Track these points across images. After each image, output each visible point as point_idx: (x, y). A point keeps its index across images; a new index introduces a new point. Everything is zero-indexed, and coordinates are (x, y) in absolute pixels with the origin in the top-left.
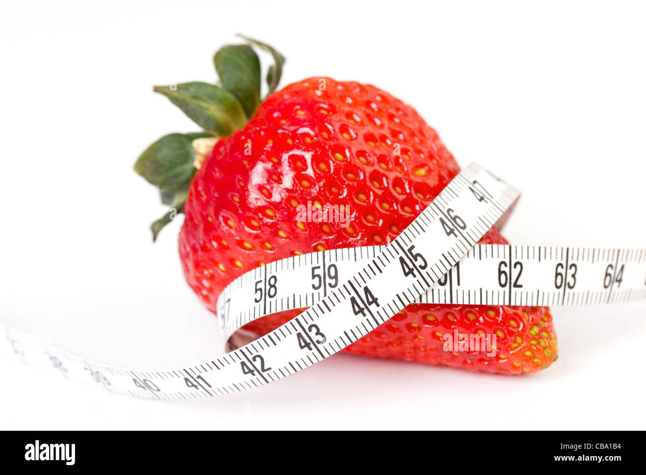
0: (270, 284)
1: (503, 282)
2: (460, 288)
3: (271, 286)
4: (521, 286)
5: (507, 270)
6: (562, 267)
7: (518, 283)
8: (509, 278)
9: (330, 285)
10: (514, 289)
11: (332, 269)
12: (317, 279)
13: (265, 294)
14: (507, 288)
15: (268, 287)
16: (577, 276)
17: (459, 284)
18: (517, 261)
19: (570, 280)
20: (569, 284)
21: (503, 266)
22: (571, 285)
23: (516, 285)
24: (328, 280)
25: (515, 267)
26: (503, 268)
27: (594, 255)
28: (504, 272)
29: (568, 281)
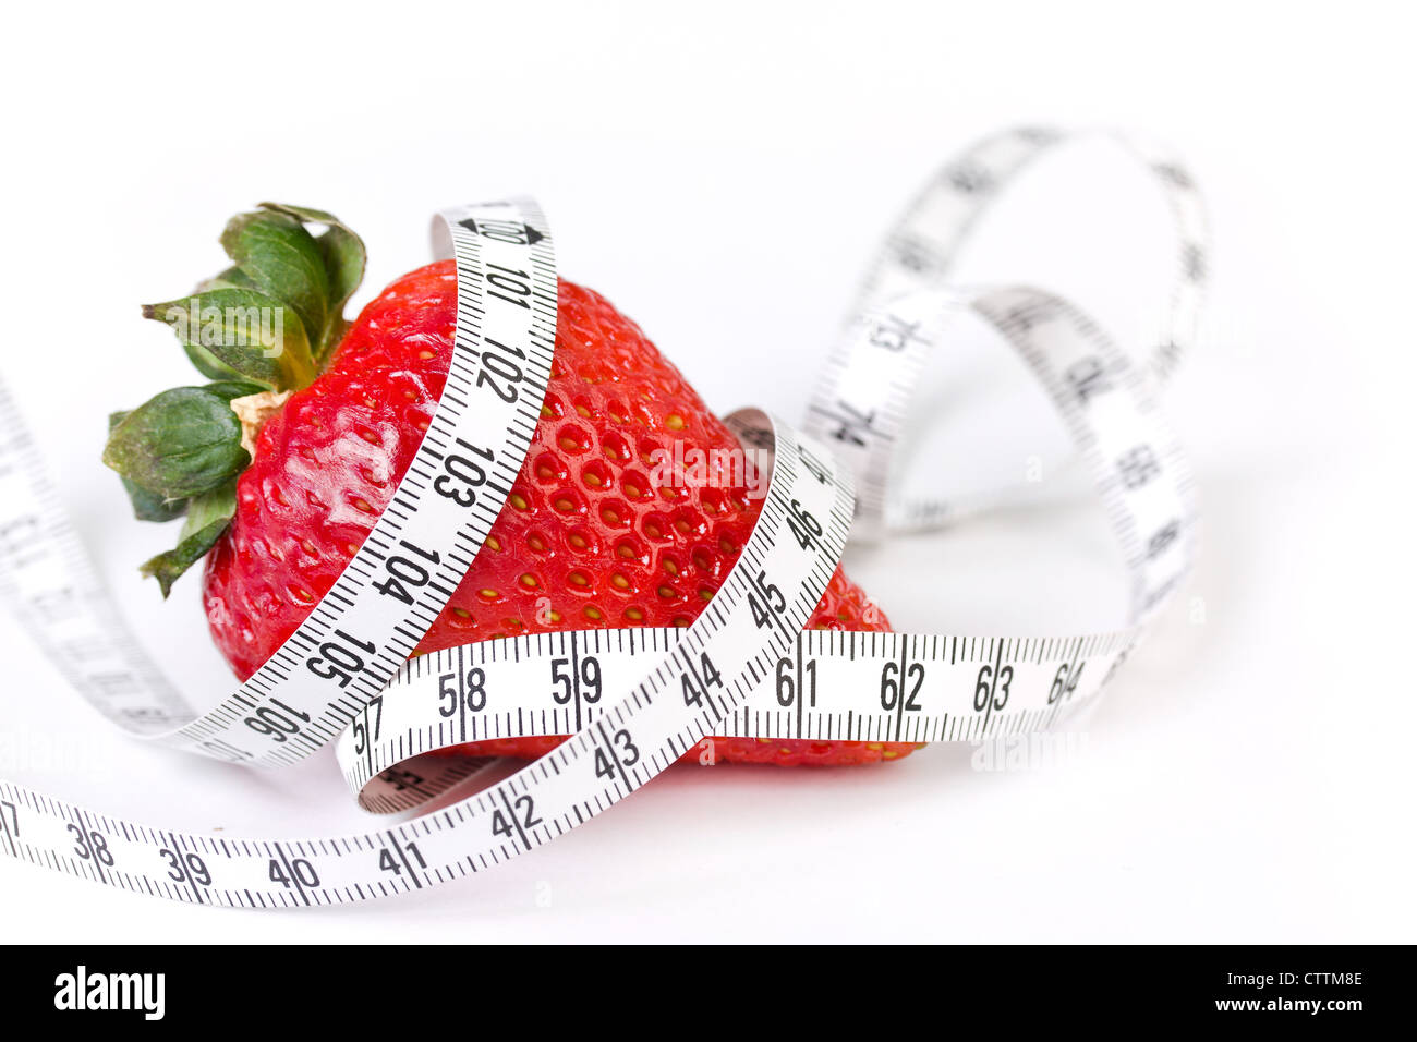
0: (470, 684)
1: (889, 700)
2: (815, 712)
3: (474, 689)
4: (918, 708)
5: (897, 678)
6: (989, 674)
7: (915, 702)
8: (899, 692)
9: (587, 696)
10: (906, 714)
11: (591, 667)
12: (562, 683)
13: (462, 702)
14: (894, 712)
15: (467, 690)
16: (1010, 687)
17: (813, 704)
18: (914, 662)
19: (999, 695)
20: (996, 701)
21: (890, 671)
22: (1000, 703)
23: (910, 707)
24: (583, 688)
25: (911, 674)
26: (891, 675)
27: (1043, 649)
28: (892, 683)
29: (995, 697)
